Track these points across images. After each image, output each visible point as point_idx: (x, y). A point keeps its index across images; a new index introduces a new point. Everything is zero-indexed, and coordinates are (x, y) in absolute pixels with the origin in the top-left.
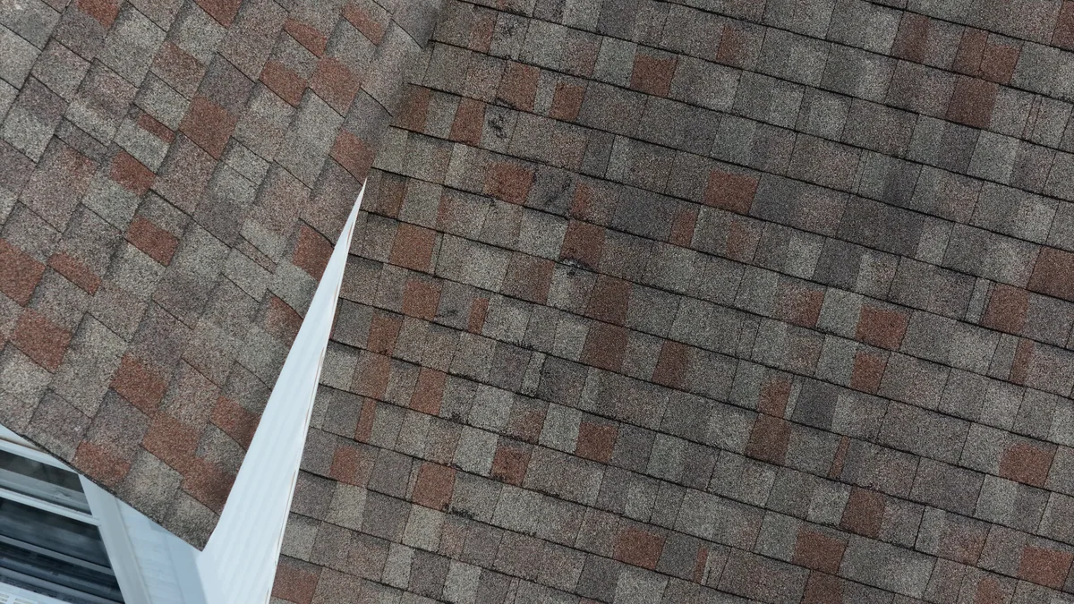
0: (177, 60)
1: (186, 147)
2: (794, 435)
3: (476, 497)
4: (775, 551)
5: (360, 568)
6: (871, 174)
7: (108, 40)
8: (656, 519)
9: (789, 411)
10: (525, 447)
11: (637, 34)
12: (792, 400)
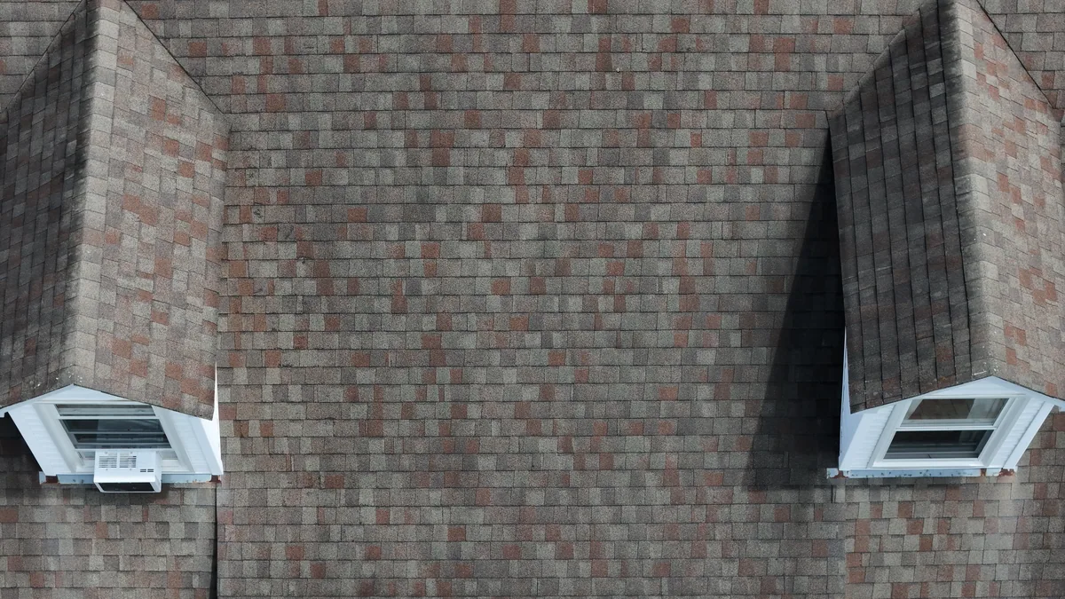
0: (145, 247)
1: (158, 279)
2: (408, 300)
3: (291, 358)
4: (415, 346)
5: (252, 399)
6: (410, 194)
7: (120, 250)
8: (365, 347)
9: (404, 292)
10: (305, 334)
11: (303, 164)
12: (404, 287)
